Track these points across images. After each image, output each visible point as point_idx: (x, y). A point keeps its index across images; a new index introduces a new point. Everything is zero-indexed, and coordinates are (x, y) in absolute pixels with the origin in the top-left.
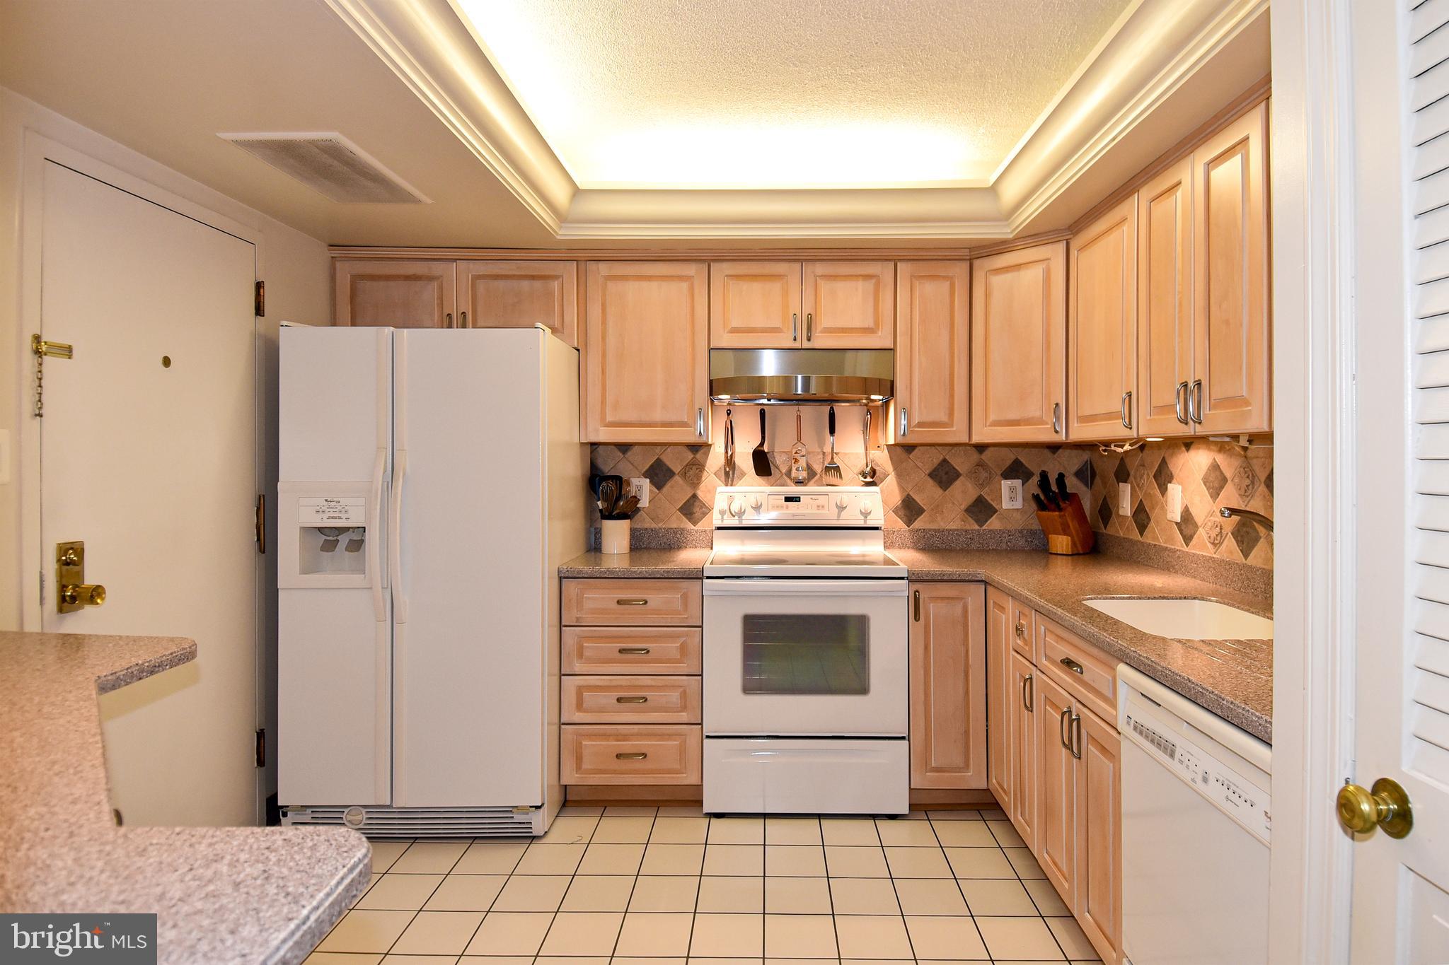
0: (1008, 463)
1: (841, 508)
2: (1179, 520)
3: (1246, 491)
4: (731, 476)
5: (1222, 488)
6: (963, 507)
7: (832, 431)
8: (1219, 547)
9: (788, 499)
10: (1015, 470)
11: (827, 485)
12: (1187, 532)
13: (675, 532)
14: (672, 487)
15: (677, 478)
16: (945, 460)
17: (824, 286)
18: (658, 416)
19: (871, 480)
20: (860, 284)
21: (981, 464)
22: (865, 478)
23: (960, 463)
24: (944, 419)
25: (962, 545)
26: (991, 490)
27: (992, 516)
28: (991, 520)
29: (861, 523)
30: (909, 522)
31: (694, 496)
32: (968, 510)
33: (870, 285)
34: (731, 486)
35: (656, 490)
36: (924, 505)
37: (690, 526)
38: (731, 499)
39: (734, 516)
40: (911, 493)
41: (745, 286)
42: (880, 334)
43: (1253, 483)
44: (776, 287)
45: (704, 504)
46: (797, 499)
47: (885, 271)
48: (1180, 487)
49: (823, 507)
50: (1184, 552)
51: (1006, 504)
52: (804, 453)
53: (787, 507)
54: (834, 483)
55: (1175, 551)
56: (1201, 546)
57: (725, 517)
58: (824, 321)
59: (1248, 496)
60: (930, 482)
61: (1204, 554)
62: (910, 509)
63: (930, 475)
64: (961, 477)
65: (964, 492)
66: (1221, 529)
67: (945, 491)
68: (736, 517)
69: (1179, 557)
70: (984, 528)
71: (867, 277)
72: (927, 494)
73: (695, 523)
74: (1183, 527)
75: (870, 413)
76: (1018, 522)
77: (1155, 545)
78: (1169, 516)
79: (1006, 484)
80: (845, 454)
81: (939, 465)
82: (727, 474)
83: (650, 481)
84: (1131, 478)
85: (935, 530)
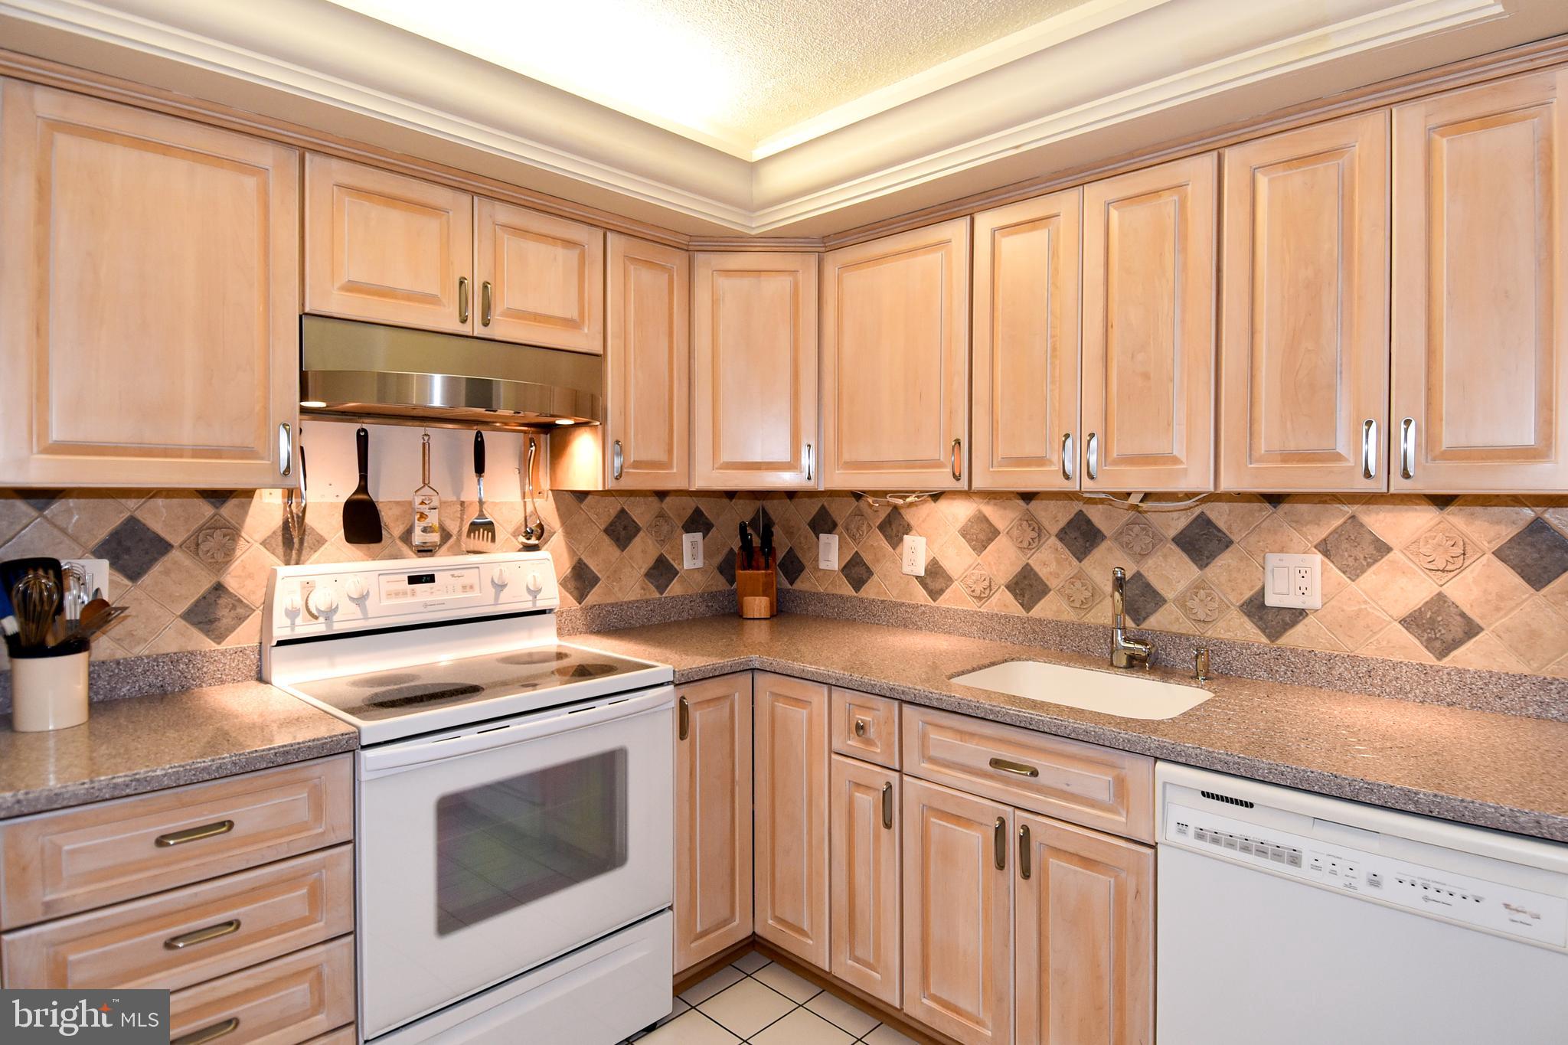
0: (690, 512)
1: (500, 587)
2: (922, 574)
3: (1030, 544)
4: (296, 545)
5: (990, 540)
6: (643, 571)
7: (480, 468)
8: (987, 601)
9: (414, 580)
10: (697, 522)
11: (469, 552)
12: (936, 585)
13: (174, 659)
14: (167, 572)
15: (175, 554)
16: (623, 511)
17: (510, 244)
18: (187, 434)
19: (537, 542)
20: (560, 252)
21: (661, 515)
22: (528, 539)
23: (640, 513)
24: (662, 456)
25: (642, 621)
26: (672, 547)
27: (673, 579)
28: (672, 584)
29: (528, 607)
30: (580, 597)
31: (219, 588)
32: (648, 575)
33: (573, 255)
34: (297, 563)
35: (126, 582)
36: (599, 571)
37: (208, 644)
38: (308, 587)
39: (316, 618)
40: (583, 557)
41: (375, 212)
42: (586, 330)
43: (1039, 535)
44: (432, 225)
45: (240, 601)
46: (430, 579)
47: (591, 239)
48: (923, 540)
49: (471, 587)
50: (931, 607)
51: (688, 563)
52: (435, 503)
53: (413, 593)
54: (480, 549)
55: (916, 607)
56: (955, 599)
57: (299, 621)
58: (506, 299)
59: (1031, 549)
60: (607, 540)
61: (966, 609)
62: (581, 579)
63: (606, 531)
64: (641, 534)
65: (643, 551)
66: (990, 583)
67: (623, 551)
68: (322, 619)
69: (924, 613)
70: (664, 595)
71: (569, 244)
72: (602, 557)
73: (219, 638)
74: (928, 581)
75: (535, 444)
76: (700, 584)
77: (883, 602)
78: (907, 569)
79: (687, 539)
80: (495, 504)
81: (616, 517)
82: (288, 542)
83: (112, 565)
84: (840, 528)
85: (612, 605)
